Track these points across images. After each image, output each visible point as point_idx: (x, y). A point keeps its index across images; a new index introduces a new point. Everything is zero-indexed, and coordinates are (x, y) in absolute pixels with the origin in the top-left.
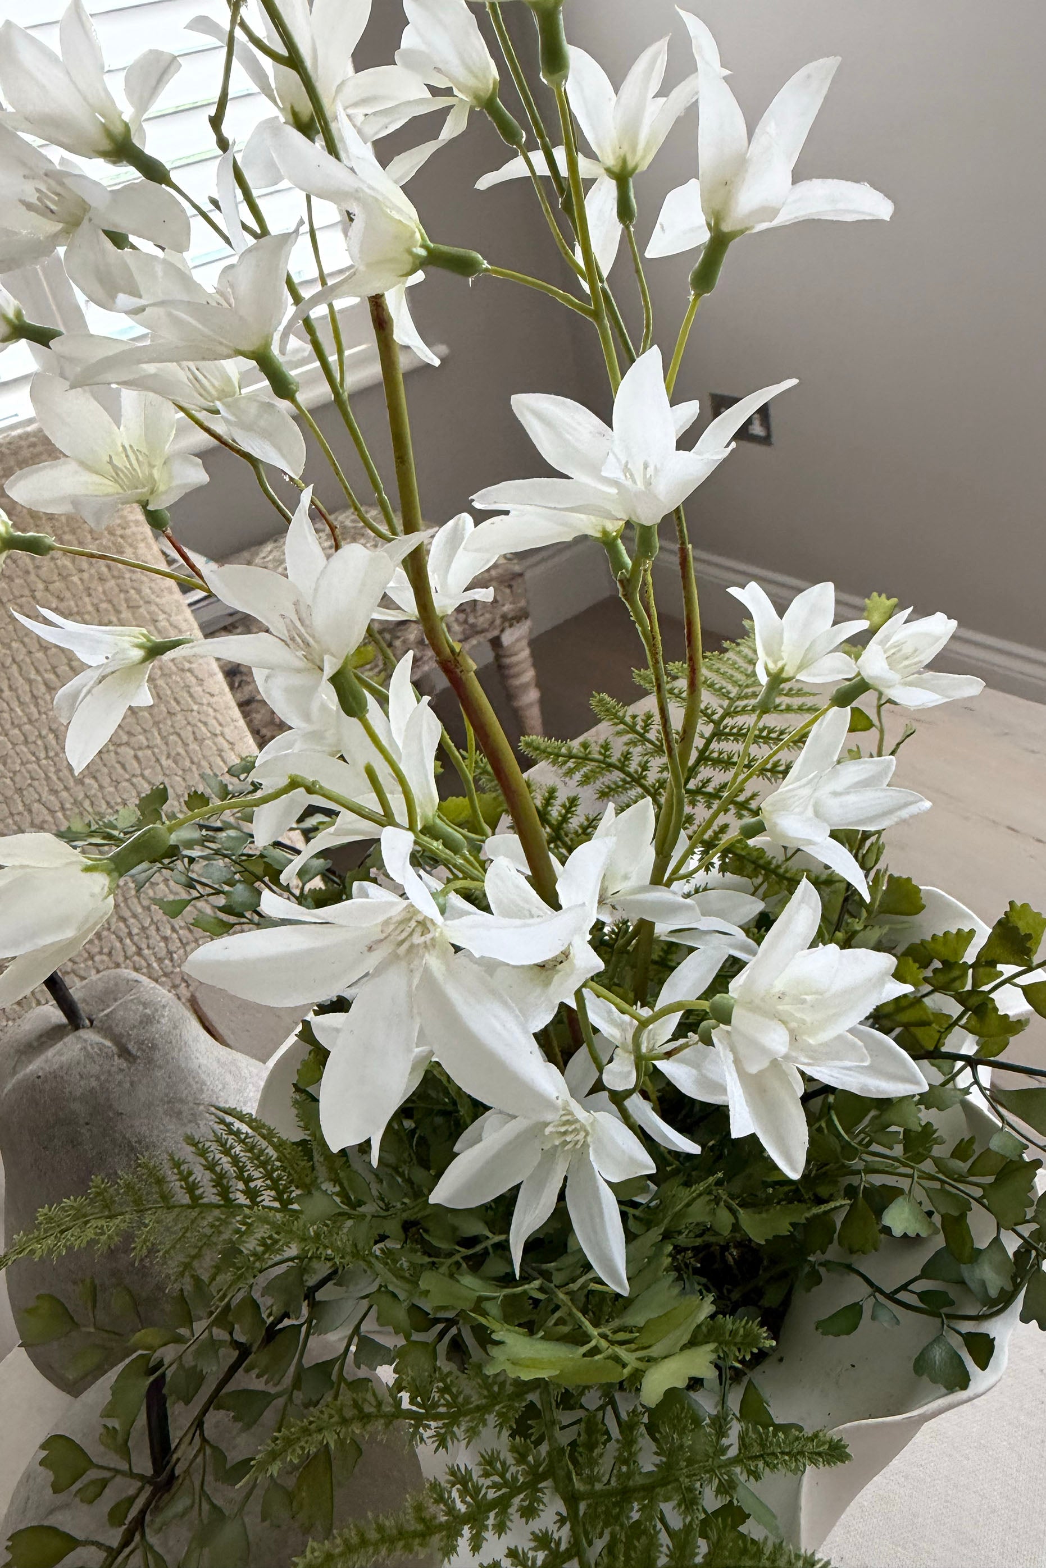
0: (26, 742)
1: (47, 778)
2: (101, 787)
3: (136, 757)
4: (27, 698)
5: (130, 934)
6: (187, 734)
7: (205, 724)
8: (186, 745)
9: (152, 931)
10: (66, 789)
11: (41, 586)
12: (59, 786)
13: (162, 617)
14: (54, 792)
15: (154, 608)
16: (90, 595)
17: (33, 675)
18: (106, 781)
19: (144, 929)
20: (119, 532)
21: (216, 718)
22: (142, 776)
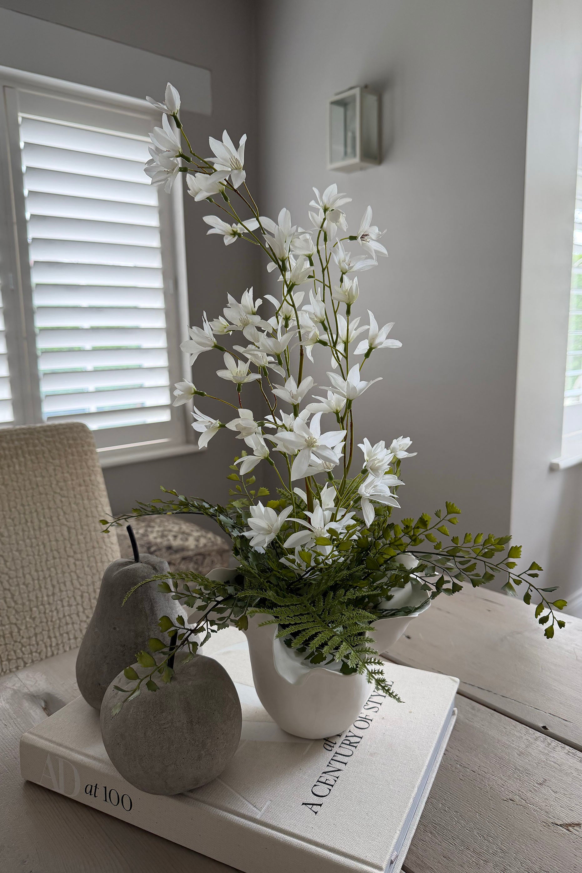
0: (31, 546)
1: (36, 564)
2: (57, 573)
3: (75, 564)
4: (36, 528)
5: (51, 646)
6: (98, 558)
7: (107, 555)
8: (96, 562)
9: (61, 646)
10: (42, 571)
11: (54, 482)
12: (40, 569)
13: (100, 506)
14: (37, 571)
15: (97, 502)
16: (74, 490)
17: (42, 519)
18: (59, 571)
19: (57, 644)
20: (91, 468)
21: (112, 554)
22: (75, 572)
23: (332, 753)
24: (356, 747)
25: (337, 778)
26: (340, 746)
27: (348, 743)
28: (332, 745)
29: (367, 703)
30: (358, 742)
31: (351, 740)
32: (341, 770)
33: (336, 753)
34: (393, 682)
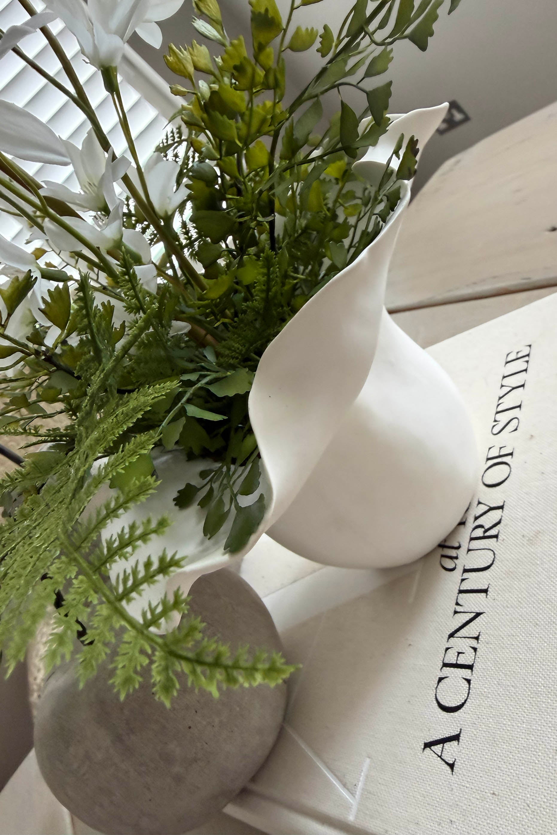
23: (457, 575)
24: (496, 536)
25: (477, 638)
26: (469, 550)
27: (481, 535)
28: (453, 553)
29: (495, 421)
30: (499, 523)
31: (484, 524)
32: (481, 613)
33: (466, 571)
34: (530, 346)
